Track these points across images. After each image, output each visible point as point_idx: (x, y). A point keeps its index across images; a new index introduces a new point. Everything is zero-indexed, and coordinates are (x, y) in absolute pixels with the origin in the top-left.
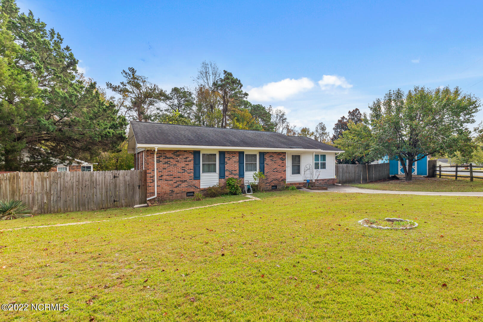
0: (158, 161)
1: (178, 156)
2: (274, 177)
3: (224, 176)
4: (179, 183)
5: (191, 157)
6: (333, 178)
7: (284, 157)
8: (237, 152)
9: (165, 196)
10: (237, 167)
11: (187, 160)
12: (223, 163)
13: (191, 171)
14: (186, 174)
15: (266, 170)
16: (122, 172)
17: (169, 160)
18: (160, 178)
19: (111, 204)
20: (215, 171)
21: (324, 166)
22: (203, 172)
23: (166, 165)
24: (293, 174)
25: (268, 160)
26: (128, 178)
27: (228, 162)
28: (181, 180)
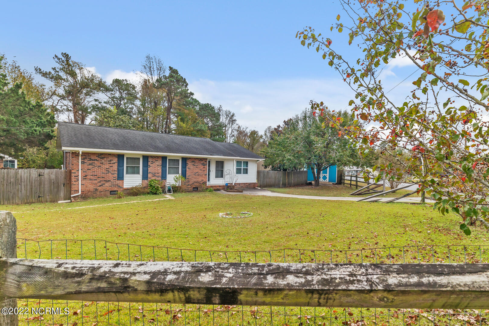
0: (83, 163)
1: (103, 158)
2: (195, 180)
3: (147, 178)
4: (103, 182)
5: (115, 160)
6: (254, 182)
7: (205, 163)
8: (160, 157)
9: (89, 193)
10: (160, 170)
11: (112, 162)
12: (146, 165)
13: (115, 172)
14: (110, 175)
15: (188, 173)
16: (47, 171)
17: (93, 162)
18: (85, 177)
19: (36, 199)
20: (139, 173)
21: (246, 171)
22: (127, 173)
23: (90, 167)
24: (216, 177)
25: (190, 165)
26: (53, 177)
27: (151, 165)
28: (105, 180)
